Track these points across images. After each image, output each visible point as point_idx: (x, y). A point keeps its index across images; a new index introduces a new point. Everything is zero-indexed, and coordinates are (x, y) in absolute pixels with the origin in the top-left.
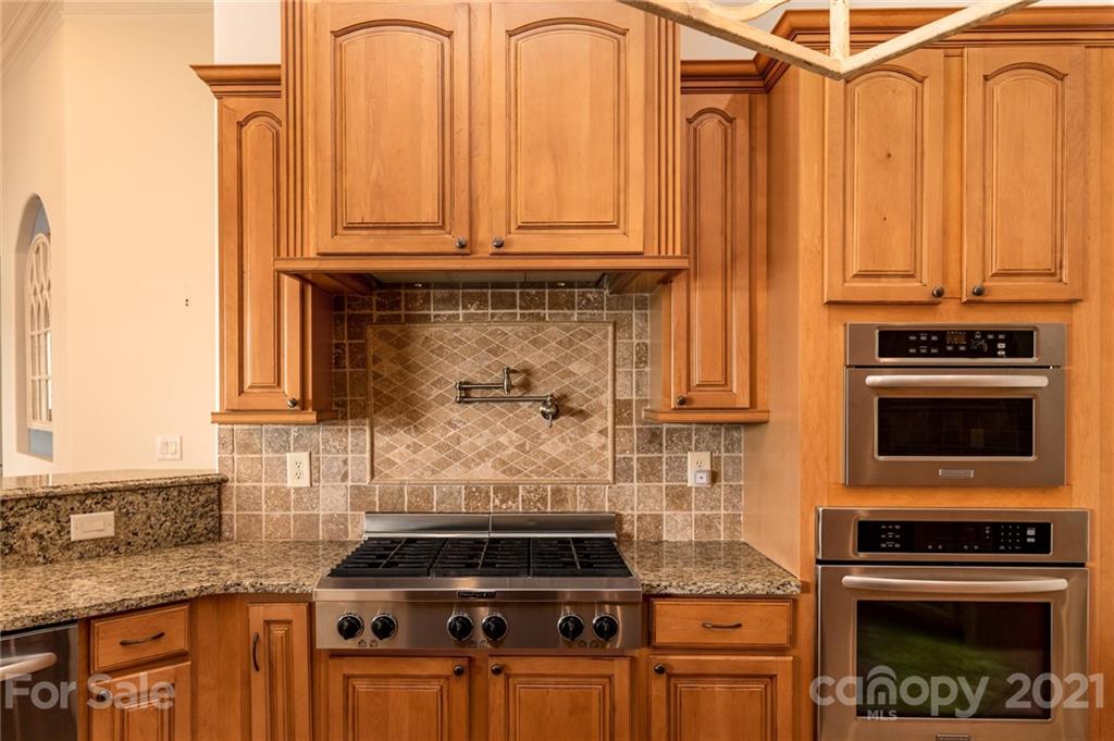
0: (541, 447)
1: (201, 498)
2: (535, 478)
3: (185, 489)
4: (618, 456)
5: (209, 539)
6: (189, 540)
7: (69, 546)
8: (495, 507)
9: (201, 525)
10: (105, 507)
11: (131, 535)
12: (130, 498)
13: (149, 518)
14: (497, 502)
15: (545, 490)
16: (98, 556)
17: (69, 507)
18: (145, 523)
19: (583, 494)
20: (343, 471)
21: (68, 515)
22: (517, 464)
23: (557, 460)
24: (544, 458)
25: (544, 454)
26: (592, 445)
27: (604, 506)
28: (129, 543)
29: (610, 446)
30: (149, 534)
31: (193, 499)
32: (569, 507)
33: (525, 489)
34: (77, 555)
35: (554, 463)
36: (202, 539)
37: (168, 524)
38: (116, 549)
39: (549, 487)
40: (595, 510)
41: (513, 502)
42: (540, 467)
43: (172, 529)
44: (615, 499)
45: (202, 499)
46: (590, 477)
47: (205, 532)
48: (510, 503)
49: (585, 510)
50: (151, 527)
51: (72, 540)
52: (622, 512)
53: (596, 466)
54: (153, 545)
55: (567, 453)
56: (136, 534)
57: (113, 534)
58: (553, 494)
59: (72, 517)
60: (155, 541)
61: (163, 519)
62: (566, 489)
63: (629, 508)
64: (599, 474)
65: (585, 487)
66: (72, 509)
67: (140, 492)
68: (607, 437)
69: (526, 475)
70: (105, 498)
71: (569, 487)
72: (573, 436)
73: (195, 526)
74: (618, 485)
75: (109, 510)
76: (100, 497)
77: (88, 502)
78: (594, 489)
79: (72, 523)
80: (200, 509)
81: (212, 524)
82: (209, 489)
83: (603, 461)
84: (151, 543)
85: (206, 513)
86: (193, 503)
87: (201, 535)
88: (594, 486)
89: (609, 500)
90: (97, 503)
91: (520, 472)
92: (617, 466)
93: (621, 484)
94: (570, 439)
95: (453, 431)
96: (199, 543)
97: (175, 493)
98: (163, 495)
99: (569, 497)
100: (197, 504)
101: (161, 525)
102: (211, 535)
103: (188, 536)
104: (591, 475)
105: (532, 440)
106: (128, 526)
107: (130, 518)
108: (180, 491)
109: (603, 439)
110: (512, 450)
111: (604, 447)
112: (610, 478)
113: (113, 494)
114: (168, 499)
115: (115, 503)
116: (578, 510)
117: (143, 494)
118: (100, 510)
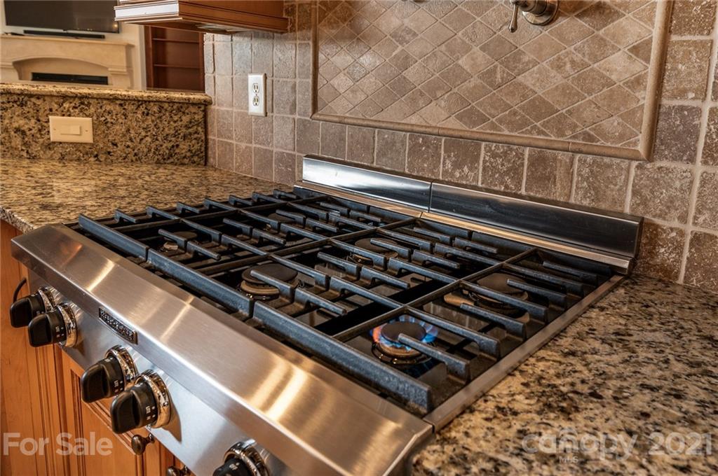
0: (520, 78)
1: (184, 118)
2: (506, 132)
3: (166, 106)
4: (666, 102)
5: (194, 162)
6: (172, 160)
7: (50, 146)
8: (445, 172)
9: (184, 147)
10: (83, 113)
11: (110, 144)
12: (108, 108)
13: (128, 130)
14: (449, 165)
15: (520, 156)
16: (79, 160)
17: (47, 107)
18: (124, 135)
19: (586, 171)
20: (291, 100)
21: (47, 116)
22: (480, 104)
23: (544, 101)
24: (524, 97)
25: (523, 91)
26: (614, 77)
27: (622, 203)
28: (109, 153)
29: (650, 81)
30: (128, 147)
31: (176, 118)
32: (557, 193)
33: (489, 150)
34: (57, 156)
35: (539, 108)
36: (186, 161)
37: (149, 139)
38: (96, 156)
39: (527, 151)
40: (603, 206)
41: (471, 169)
42: (515, 113)
43: (153, 146)
44: (646, 192)
45: (186, 119)
46: (601, 142)
47: (188, 154)
48: (466, 169)
49: (586, 203)
50: (131, 140)
51: (52, 140)
52: (658, 221)
53: (616, 120)
54: (134, 159)
55: (565, 91)
56: (115, 145)
57: (91, 141)
58: (531, 164)
59: (50, 117)
60: (136, 155)
61: (143, 134)
62: (555, 159)
63: (675, 214)
64: (621, 137)
65: (590, 158)
66: (51, 110)
67: (118, 102)
68: (647, 60)
69: (493, 126)
70: (82, 103)
71: (560, 155)
72: (578, 57)
73: (178, 146)
74: (658, 164)
75: (87, 116)
76: (77, 102)
77: (66, 105)
78: (609, 166)
79: (51, 124)
80: (184, 130)
81: (197, 147)
82: (193, 109)
83: (633, 112)
84: (131, 156)
85: (190, 134)
86: (175, 122)
87: (185, 157)
88: (607, 160)
89: (634, 193)
90: (75, 108)
91: (484, 120)
92: (661, 124)
93: (664, 163)
94: (573, 62)
95: (400, 48)
96: (183, 164)
97: (156, 109)
98: (142, 108)
99: (560, 173)
100: (180, 123)
101: (141, 140)
102: (196, 159)
103: (171, 156)
104: (605, 136)
105: (506, 64)
106: (107, 136)
107: (108, 128)
108: (161, 108)
109: (637, 66)
110: (474, 81)
111: (638, 82)
112: (641, 148)
113: (91, 101)
114: (148, 114)
115: (92, 110)
116: (572, 201)
117: (121, 105)
118: (78, 115)
